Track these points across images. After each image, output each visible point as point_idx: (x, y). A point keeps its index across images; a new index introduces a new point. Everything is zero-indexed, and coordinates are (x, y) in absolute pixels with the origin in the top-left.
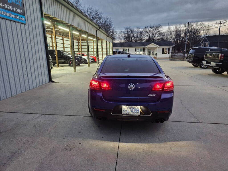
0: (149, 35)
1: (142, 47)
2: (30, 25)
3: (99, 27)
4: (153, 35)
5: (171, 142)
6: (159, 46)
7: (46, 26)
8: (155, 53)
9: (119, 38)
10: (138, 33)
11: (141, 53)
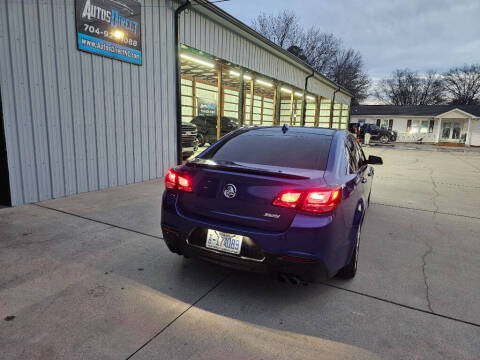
0: (459, 88)
1: (427, 118)
2: (150, 66)
3: (313, 71)
4: (469, 89)
5: (303, 336)
6: (474, 117)
7: (182, 67)
8: (462, 133)
9: (377, 95)
10: (429, 84)
11: (425, 130)
